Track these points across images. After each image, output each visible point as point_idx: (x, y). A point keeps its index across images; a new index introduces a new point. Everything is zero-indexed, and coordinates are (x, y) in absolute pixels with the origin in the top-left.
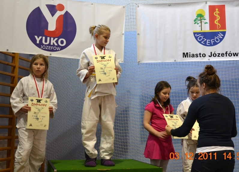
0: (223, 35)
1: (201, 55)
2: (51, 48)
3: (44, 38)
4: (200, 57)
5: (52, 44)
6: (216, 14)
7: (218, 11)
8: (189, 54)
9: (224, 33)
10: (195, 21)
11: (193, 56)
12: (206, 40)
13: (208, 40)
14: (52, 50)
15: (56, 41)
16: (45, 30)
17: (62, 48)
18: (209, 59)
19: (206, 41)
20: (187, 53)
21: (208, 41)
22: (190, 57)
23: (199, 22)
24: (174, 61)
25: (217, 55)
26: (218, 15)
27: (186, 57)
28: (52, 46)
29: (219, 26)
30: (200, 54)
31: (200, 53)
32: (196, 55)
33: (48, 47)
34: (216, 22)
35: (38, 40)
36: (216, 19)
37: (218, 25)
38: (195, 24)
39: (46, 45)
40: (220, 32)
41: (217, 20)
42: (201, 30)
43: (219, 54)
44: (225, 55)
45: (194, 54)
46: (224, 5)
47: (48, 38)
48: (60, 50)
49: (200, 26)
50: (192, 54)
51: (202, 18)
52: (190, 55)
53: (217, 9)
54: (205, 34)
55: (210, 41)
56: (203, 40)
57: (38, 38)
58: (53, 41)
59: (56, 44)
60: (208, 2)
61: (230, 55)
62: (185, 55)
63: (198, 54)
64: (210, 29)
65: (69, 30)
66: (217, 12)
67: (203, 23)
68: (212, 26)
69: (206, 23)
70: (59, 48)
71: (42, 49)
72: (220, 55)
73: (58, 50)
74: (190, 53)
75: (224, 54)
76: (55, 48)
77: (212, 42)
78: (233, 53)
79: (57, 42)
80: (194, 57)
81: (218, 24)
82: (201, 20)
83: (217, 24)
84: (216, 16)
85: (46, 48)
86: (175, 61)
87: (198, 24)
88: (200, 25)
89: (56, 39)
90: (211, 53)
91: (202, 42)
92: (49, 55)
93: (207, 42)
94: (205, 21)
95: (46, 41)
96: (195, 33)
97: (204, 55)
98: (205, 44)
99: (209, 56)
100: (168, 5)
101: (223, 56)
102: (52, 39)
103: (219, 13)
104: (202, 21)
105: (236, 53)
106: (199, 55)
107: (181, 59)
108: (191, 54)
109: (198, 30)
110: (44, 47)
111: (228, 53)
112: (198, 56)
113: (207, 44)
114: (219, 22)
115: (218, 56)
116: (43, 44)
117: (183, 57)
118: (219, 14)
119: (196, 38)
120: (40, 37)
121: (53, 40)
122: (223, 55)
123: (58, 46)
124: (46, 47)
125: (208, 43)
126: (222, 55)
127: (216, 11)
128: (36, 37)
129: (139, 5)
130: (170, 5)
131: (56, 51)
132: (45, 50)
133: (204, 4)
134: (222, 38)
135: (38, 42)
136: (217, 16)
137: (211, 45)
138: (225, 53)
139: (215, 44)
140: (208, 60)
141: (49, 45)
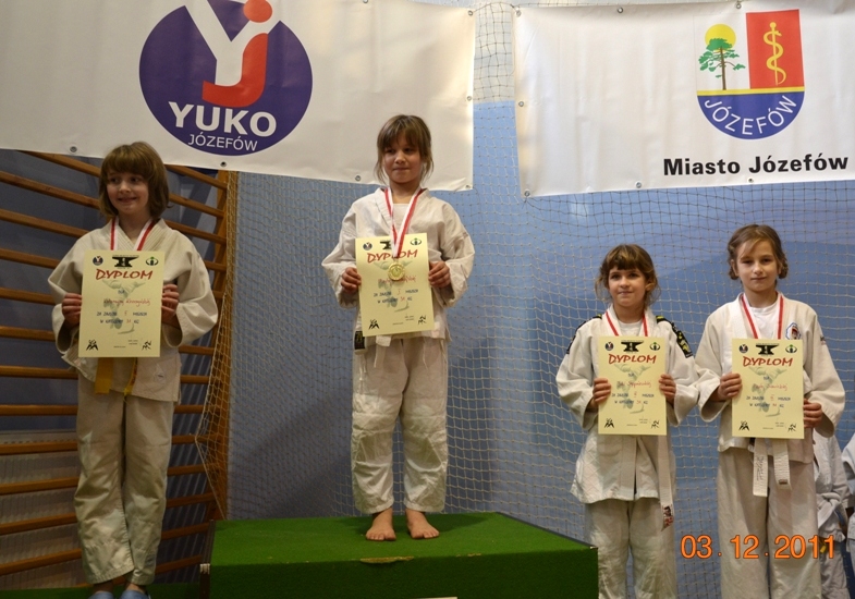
0: (794, 105)
1: (725, 168)
2: (224, 145)
3: (200, 110)
4: (722, 172)
5: (228, 129)
6: (770, 38)
7: (776, 29)
8: (684, 163)
9: (798, 98)
10: (702, 60)
11: (698, 171)
12: (739, 118)
13: (745, 120)
14: (230, 151)
15: (241, 121)
16: (206, 85)
17: (264, 143)
18: (751, 180)
19: (741, 121)
20: (679, 161)
21: (748, 123)
22: (688, 172)
23: (716, 63)
24: (634, 188)
25: (778, 166)
26: (776, 42)
27: (673, 173)
28: (227, 135)
29: (780, 75)
30: (721, 163)
31: (721, 161)
32: (707, 166)
33: (216, 140)
34: (772, 63)
35: (180, 117)
36: (772, 55)
37: (779, 73)
38: (702, 69)
39: (206, 133)
40: (786, 94)
41: (775, 57)
42: (724, 88)
43: (785, 163)
44: (804, 165)
45: (701, 165)
46: (797, 12)
47: (216, 111)
48: (257, 150)
49: (718, 76)
50: (695, 165)
51: (724, 52)
52: (688, 166)
53: (773, 25)
54: (735, 102)
55: (755, 123)
56: (731, 119)
57: (181, 109)
58: (233, 121)
59: (242, 131)
60: (742, 4)
61: (820, 164)
62: (673, 167)
63: (713, 165)
64: (752, 87)
65: (286, 83)
66: (775, 33)
67: (728, 68)
68: (759, 74)
69: (738, 67)
70: (251, 145)
71: (194, 146)
72: (788, 166)
73: (250, 151)
74: (687, 160)
75: (799, 164)
76: (238, 144)
77: (760, 125)
78: (831, 160)
79: (245, 122)
80: (701, 172)
81: (776, 68)
82: (722, 57)
83: (774, 71)
84: (771, 46)
85: (207, 142)
86: (639, 185)
87: (712, 69)
88: (719, 71)
89: (243, 113)
90: (758, 159)
91: (727, 127)
92: (218, 167)
93: (745, 126)
94: (736, 61)
95: (208, 121)
96: (702, 99)
97: (734, 168)
98: (737, 133)
99: (751, 170)
100: (615, 9)
101: (796, 168)
102: (229, 112)
103: (780, 35)
104: (725, 60)
105: (838, 160)
106: (717, 168)
107: (658, 180)
108: (691, 163)
109: (713, 87)
110: (201, 140)
111: (813, 158)
112: (714, 171)
113: (744, 133)
114: (781, 62)
115: (781, 169)
116: (198, 131)
117: (666, 173)
118: (778, 40)
119: (708, 113)
120: (188, 108)
121: (234, 115)
122: (795, 165)
123: (251, 136)
124: (208, 140)
125: (747, 130)
126: (792, 165)
127: (770, 29)
128: (174, 106)
129: (522, 9)
130: (621, 11)
131: (244, 152)
132: (205, 149)
133: (731, 8)
134: (791, 111)
135: (180, 124)
136: (774, 44)
137: (756, 135)
138: (802, 158)
139: (770, 131)
140: (748, 183)
141: (220, 131)
